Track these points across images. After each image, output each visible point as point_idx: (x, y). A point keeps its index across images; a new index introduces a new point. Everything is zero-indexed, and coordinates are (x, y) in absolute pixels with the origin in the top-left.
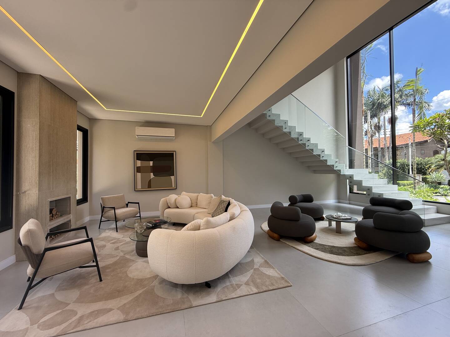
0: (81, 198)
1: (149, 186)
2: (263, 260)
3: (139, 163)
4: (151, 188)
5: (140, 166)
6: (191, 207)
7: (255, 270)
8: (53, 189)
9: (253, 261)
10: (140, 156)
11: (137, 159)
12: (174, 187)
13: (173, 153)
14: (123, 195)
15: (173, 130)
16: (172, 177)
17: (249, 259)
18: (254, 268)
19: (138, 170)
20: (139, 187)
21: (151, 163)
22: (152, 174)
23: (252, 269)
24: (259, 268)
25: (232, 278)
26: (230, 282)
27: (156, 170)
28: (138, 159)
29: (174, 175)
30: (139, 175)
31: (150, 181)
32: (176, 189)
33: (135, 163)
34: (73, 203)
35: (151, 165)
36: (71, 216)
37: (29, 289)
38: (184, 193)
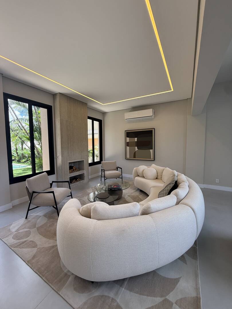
0: (99, 161)
1: (135, 157)
2: (194, 295)
3: (128, 140)
6: (157, 178)
7: (166, 301)
8: (71, 156)
9: (177, 281)
10: (129, 134)
11: (127, 137)
12: (153, 159)
13: (152, 130)
14: (116, 162)
15: (151, 110)
16: (151, 151)
17: (172, 275)
18: (167, 297)
19: (127, 144)
20: (128, 157)
21: (136, 139)
22: (136, 147)
23: (162, 296)
24: (174, 305)
25: (124, 289)
26: (117, 294)
27: (139, 145)
29: (152, 149)
30: (128, 148)
31: (135, 153)
32: (154, 160)
33: (126, 140)
34: (86, 165)
35: (136, 140)
36: (85, 172)
37: (29, 210)
38: (153, 165)
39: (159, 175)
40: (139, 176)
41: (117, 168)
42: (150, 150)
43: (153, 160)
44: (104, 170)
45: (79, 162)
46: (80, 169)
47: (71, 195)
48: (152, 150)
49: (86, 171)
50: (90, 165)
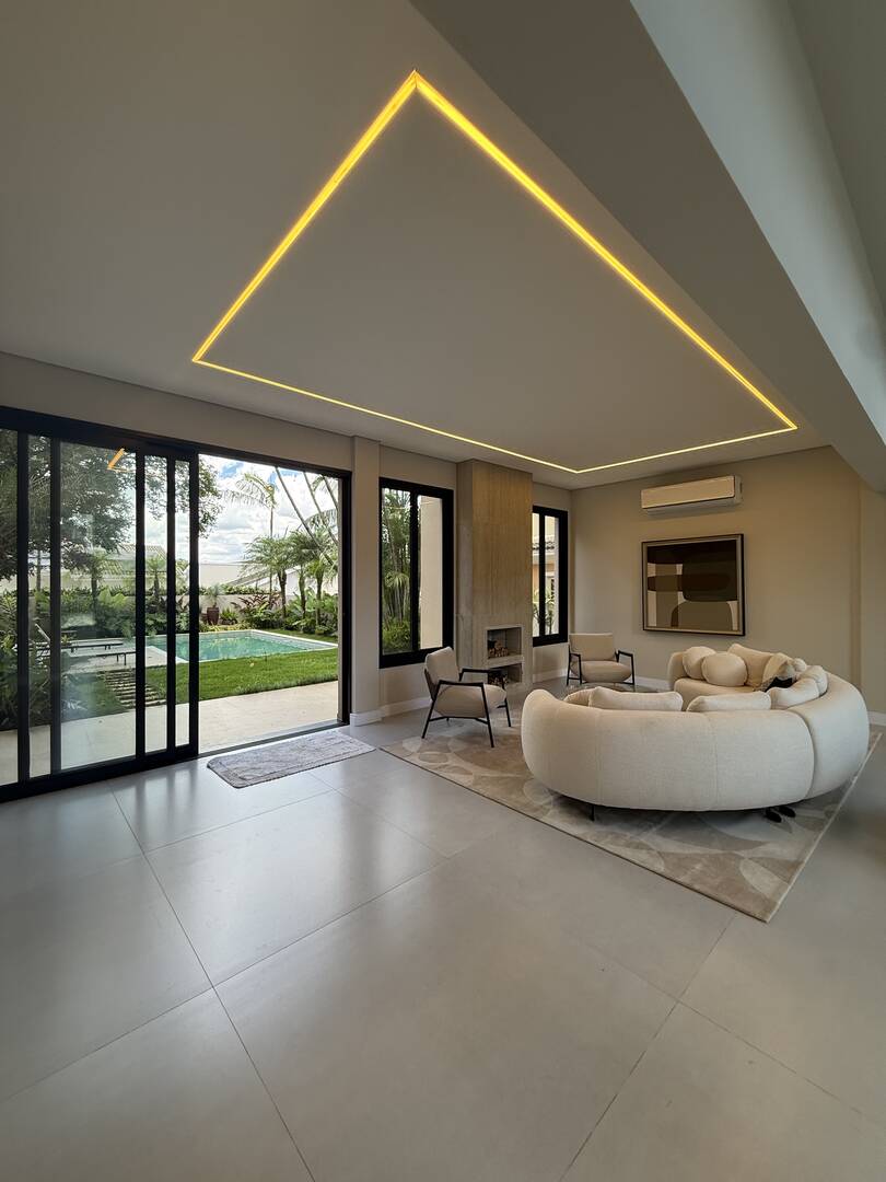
0: (559, 633)
1: (675, 624)
3: (652, 570)
4: (677, 626)
5: (654, 575)
6: (746, 684)
8: (492, 613)
10: (656, 553)
11: (649, 561)
12: (738, 631)
13: (735, 541)
14: (612, 636)
15: (730, 479)
16: (733, 605)
18: (734, 852)
19: (651, 584)
20: (653, 622)
21: (679, 569)
22: (680, 594)
23: (723, 850)
24: (746, 859)
27: (690, 585)
28: (651, 560)
29: (736, 599)
30: (652, 595)
31: (676, 611)
32: (744, 634)
33: (644, 571)
34: (526, 644)
35: (679, 572)
36: (522, 659)
37: (429, 720)
38: (737, 646)
39: (752, 673)
40: (689, 677)
41: (617, 656)
42: (729, 602)
43: (741, 633)
44: (579, 656)
45: (506, 630)
46: (512, 650)
47: (506, 706)
48: (735, 602)
49: (527, 657)
50: (537, 642)
